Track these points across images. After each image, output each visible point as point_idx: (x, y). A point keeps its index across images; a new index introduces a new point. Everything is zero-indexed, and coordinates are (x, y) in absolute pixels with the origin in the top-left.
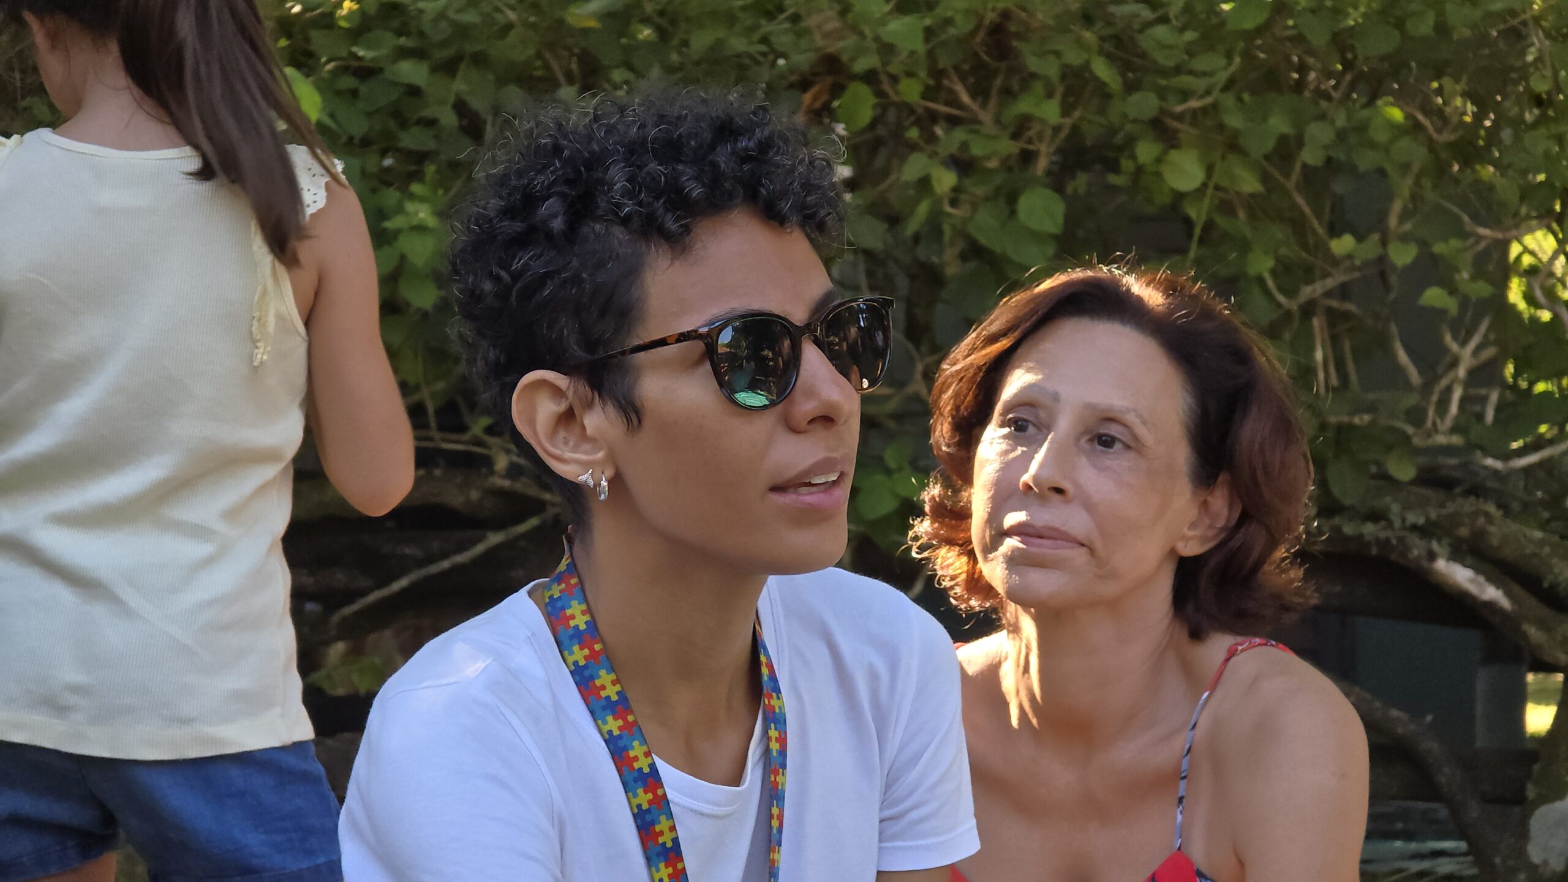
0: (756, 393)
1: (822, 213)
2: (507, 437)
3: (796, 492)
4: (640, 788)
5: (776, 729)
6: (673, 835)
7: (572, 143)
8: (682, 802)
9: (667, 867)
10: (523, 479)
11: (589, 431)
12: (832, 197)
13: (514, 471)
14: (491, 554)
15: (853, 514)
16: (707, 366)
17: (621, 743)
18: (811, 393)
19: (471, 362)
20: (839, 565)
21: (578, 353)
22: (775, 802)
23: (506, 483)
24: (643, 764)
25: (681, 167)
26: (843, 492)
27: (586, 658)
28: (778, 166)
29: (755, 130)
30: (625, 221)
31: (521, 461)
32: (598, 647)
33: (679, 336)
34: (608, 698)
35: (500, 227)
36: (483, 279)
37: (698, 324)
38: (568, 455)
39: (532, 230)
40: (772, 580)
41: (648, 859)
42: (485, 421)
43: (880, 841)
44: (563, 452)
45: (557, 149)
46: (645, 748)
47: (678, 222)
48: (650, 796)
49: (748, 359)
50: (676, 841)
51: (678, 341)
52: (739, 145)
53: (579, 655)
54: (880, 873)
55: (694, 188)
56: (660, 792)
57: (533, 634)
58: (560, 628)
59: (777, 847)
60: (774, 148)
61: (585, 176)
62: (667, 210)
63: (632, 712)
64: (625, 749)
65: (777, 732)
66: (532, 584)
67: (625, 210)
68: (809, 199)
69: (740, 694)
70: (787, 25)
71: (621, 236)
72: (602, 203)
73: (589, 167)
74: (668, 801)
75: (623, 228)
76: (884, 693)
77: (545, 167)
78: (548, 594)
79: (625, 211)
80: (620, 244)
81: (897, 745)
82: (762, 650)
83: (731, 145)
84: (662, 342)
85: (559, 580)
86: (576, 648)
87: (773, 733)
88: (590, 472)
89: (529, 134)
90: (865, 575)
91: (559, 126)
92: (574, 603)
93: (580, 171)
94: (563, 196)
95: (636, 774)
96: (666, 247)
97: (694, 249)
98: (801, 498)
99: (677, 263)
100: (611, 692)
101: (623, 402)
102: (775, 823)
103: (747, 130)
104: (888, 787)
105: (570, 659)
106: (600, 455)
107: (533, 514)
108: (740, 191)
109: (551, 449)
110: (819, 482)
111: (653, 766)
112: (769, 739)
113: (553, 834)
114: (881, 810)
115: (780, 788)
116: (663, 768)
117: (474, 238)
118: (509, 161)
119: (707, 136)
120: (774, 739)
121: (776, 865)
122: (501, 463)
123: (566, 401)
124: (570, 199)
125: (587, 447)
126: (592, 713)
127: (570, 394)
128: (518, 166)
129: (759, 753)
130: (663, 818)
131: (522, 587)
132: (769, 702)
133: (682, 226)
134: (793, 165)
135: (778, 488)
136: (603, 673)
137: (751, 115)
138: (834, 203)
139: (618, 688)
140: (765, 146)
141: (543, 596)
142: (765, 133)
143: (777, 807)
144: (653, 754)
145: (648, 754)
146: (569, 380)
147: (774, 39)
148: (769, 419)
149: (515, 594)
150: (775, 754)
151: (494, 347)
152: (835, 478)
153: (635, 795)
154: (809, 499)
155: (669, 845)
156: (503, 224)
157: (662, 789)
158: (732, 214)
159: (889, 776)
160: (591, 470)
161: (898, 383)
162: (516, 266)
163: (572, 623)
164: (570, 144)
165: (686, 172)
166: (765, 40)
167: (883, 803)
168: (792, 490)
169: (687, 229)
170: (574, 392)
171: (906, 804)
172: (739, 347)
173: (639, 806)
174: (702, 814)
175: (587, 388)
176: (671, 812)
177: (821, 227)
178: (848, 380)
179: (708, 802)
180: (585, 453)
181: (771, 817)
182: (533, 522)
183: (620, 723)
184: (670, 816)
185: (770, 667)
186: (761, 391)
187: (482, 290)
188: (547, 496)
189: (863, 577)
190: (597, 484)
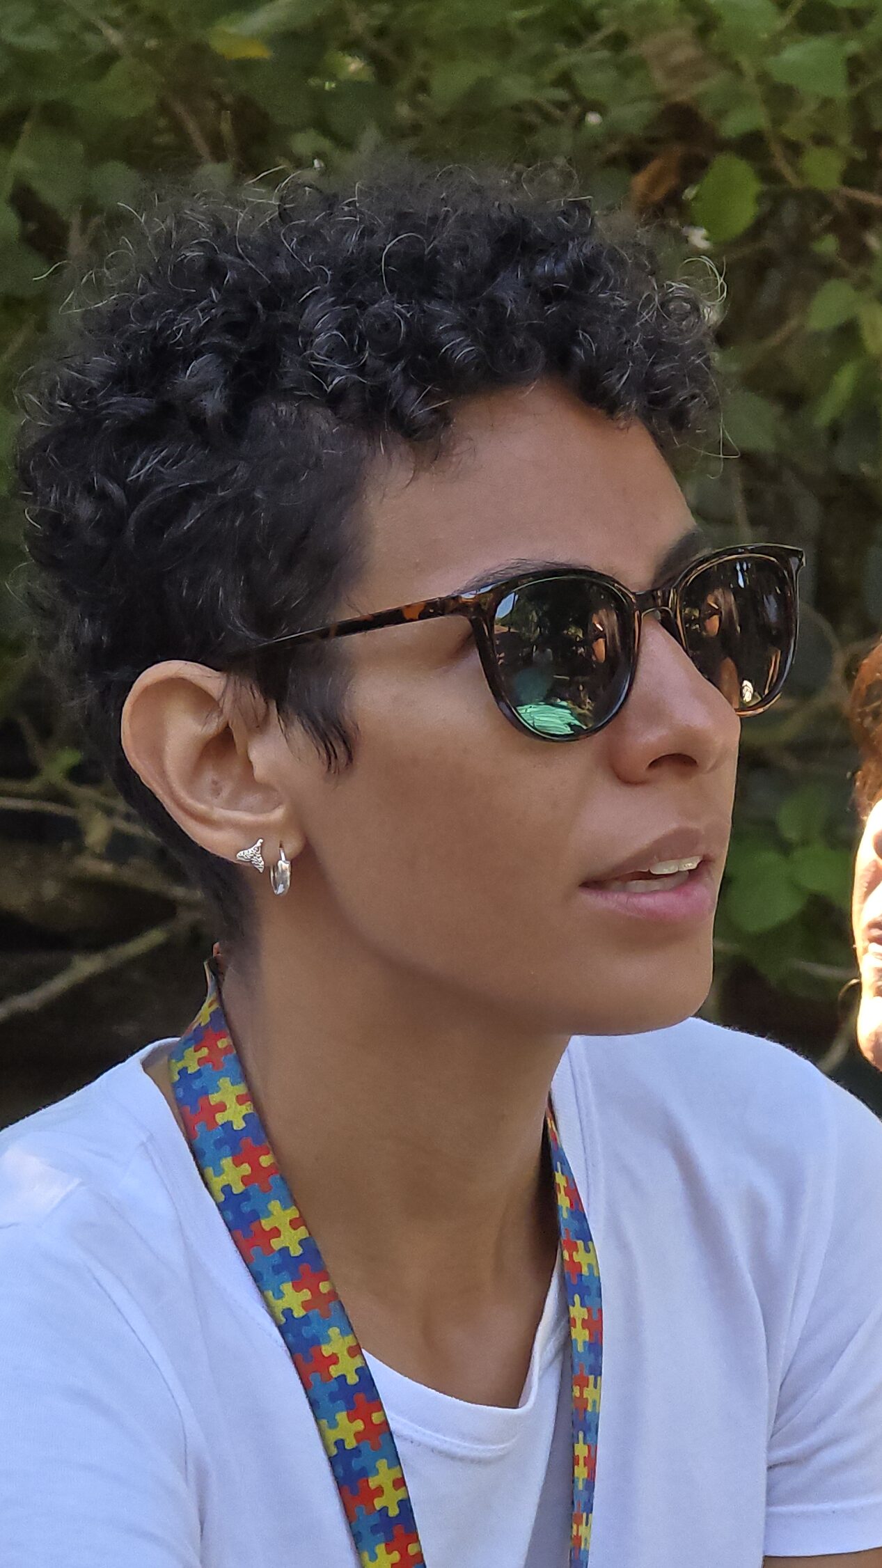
0: (552, 705)
1: (682, 395)
2: (109, 784)
3: (624, 890)
4: (342, 1411)
5: (583, 1305)
6: (400, 1494)
7: (243, 259)
8: (416, 1436)
9: (389, 1552)
10: (136, 861)
11: (259, 771)
12: (698, 366)
13: (119, 847)
14: (79, 993)
15: (725, 923)
16: (474, 660)
17: (306, 1332)
18: (656, 713)
19: (47, 644)
20: (699, 1015)
21: (244, 633)
22: (581, 1435)
23: (106, 868)
24: (346, 1368)
25: (435, 306)
26: (708, 892)
27: (245, 1180)
28: (606, 309)
29: (568, 245)
30: (334, 400)
31: (135, 829)
32: (266, 1161)
33: (425, 607)
34: (285, 1251)
35: (108, 406)
36: (78, 496)
37: (460, 586)
38: (219, 813)
39: (167, 410)
40: (577, 1042)
41: (357, 1538)
42: (69, 758)
43: (769, 1503)
44: (212, 808)
45: (213, 270)
46: (350, 1341)
47: (427, 404)
48: (359, 1425)
49: (542, 643)
50: (405, 1505)
51: (424, 615)
52: (538, 270)
53: (232, 1174)
54: (767, 1559)
55: (459, 344)
56: (376, 1418)
57: (151, 1138)
58: (199, 1128)
59: (585, 1515)
60: (599, 276)
61: (263, 318)
62: (409, 383)
63: (326, 1277)
64: (316, 1342)
65: (585, 1310)
66: (149, 1048)
67: (333, 380)
68: (658, 369)
69: (519, 1245)
70: (604, 54)
71: (324, 426)
72: (291, 367)
73: (272, 304)
74: (391, 1434)
75: (329, 412)
76: (775, 1241)
77: (191, 301)
78: (180, 1065)
79: (334, 382)
80: (322, 441)
81: (797, 1332)
82: (558, 1164)
83: (523, 270)
84: (395, 617)
85: (198, 1040)
86: (227, 1162)
87: (578, 1312)
88: (259, 844)
89: (164, 242)
90: (742, 1029)
91: (219, 228)
92: (225, 1082)
93: (256, 309)
94: (222, 352)
95: (334, 1386)
96: (404, 448)
97: (454, 452)
98: (635, 900)
99: (425, 477)
100: (291, 1240)
101: (320, 719)
102: (581, 1472)
103: (554, 244)
104: (782, 1406)
105: (218, 1183)
106: (278, 814)
107: (152, 923)
108: (540, 352)
109: (190, 801)
110: (666, 871)
111: (364, 1374)
112: (571, 1322)
113: (187, 1494)
114: (770, 1448)
115: (589, 1409)
116: (385, 1377)
117: (60, 423)
118: (129, 287)
119: (483, 251)
120: (579, 1323)
121: (583, 1547)
122: (97, 831)
123: (219, 717)
124: (236, 359)
125: (253, 799)
126: (257, 1278)
127: (227, 705)
128: (142, 298)
129: (552, 1347)
130: (382, 1464)
131: (133, 1054)
132: (571, 1256)
133: (435, 411)
134: (633, 308)
135: (594, 883)
136: (275, 1206)
137: (560, 218)
138: (698, 377)
139: (302, 1233)
140: (585, 273)
141: (169, 1069)
142: (584, 251)
143: (584, 1443)
144: (363, 1351)
145: (355, 1351)
146: (223, 683)
147: (578, 78)
148: (580, 758)
149: (120, 1065)
150: (580, 1348)
151: (92, 617)
152: (692, 865)
153: (333, 1424)
154: (648, 902)
155: (394, 1512)
156: (114, 400)
157: (381, 1413)
158: (523, 392)
159: (784, 1387)
160: (261, 841)
161: (802, 690)
162: (139, 472)
163: (220, 1118)
164: (238, 260)
165: (446, 314)
166: (564, 80)
167: (772, 1436)
168: (618, 883)
169: (443, 418)
170: (235, 701)
171: (814, 1439)
172: (526, 622)
173: (340, 1443)
174: (451, 1457)
175: (257, 695)
176: (397, 1452)
177: (679, 419)
178: (718, 688)
179: (463, 1436)
180: (250, 810)
181: (574, 1461)
182: (155, 937)
183: (306, 1295)
184: (395, 1460)
185: (573, 1193)
186: (562, 699)
187: (76, 517)
188: (179, 892)
189: (739, 1033)
190: (272, 866)
